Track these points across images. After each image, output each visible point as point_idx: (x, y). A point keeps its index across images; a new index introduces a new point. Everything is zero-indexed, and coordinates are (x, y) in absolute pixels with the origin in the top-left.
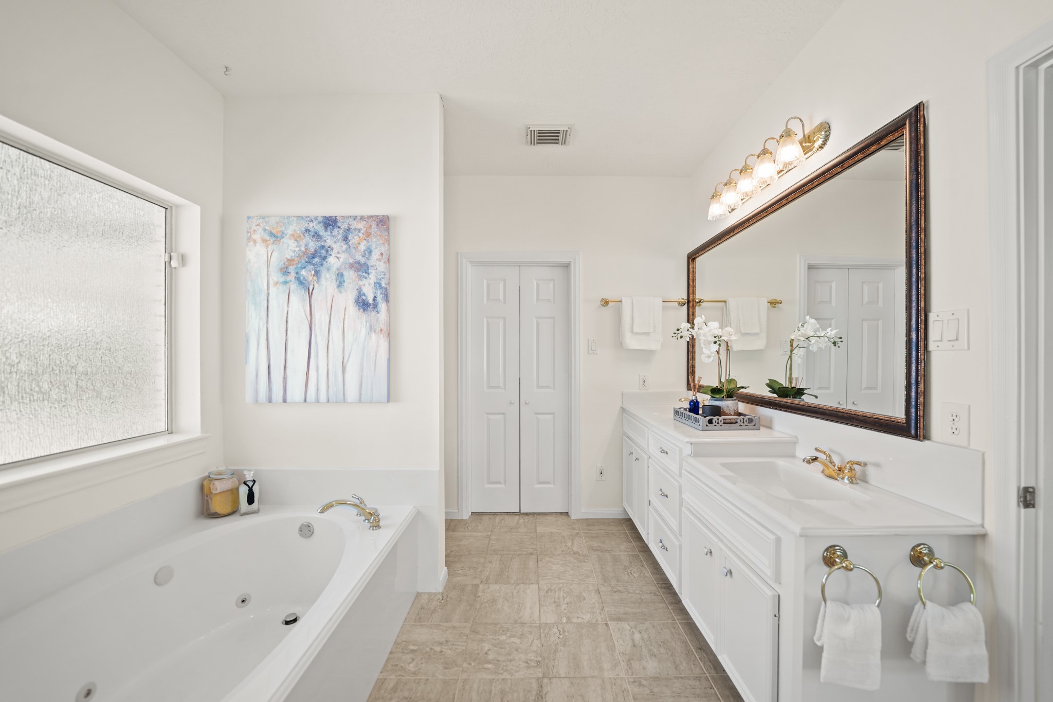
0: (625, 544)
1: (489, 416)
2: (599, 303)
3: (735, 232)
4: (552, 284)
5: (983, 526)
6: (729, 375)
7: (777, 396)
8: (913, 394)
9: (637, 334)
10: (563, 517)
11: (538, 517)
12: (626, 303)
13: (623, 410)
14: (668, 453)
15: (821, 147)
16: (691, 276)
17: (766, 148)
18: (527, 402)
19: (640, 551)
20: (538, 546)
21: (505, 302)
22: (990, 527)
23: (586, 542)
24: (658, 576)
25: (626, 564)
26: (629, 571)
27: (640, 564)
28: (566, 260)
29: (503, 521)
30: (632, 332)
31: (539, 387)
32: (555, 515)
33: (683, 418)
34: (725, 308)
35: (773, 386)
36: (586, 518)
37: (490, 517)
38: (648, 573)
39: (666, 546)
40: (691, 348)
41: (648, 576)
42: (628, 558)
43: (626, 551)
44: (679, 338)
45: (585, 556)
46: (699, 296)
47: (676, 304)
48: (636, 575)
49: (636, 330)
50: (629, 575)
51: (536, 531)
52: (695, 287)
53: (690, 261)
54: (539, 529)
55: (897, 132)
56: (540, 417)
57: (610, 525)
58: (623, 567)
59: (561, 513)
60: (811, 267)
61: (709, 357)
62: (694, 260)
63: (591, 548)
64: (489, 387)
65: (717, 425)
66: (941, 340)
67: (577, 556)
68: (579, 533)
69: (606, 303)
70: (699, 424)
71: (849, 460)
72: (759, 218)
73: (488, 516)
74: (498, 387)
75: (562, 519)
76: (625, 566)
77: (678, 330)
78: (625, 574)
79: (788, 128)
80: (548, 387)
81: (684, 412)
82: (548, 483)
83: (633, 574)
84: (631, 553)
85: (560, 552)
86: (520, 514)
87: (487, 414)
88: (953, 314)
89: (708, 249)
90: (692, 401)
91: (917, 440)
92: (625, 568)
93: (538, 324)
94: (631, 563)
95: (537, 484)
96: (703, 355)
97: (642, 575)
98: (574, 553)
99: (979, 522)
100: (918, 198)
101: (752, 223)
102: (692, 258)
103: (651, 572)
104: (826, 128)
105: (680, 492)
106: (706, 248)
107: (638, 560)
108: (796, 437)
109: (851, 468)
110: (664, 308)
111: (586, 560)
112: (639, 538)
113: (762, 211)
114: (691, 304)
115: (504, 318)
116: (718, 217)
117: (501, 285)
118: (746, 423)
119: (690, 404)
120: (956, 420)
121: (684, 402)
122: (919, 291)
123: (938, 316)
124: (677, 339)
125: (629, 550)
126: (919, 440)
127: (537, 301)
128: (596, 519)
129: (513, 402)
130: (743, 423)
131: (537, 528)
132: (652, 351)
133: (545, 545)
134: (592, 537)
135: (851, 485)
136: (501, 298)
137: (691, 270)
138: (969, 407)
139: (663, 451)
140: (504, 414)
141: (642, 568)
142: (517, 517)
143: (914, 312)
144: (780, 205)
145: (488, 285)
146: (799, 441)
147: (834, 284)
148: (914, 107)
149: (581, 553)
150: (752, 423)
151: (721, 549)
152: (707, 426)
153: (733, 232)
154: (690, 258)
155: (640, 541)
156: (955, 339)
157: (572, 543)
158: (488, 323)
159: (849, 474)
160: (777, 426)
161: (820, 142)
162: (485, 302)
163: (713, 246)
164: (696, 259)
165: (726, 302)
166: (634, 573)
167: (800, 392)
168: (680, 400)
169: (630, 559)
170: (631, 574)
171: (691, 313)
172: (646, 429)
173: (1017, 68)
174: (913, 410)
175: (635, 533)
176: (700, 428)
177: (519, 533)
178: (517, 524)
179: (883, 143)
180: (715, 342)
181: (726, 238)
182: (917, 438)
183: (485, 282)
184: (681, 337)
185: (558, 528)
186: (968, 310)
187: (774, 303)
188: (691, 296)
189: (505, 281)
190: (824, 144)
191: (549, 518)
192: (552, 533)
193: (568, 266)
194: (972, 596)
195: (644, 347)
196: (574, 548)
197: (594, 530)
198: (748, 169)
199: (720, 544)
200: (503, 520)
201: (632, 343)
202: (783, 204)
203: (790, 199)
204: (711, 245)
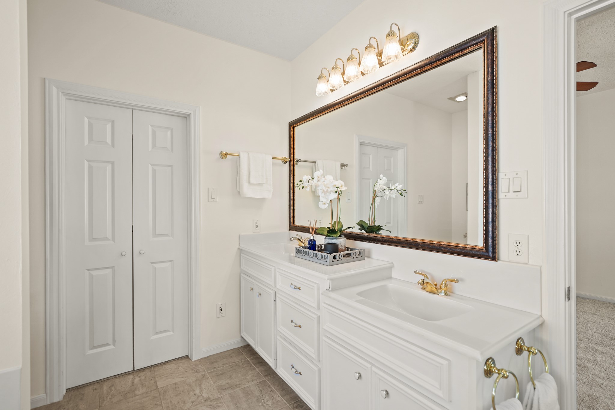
0: (250, 372)
1: (92, 272)
2: (218, 156)
3: (335, 108)
4: (169, 133)
5: (541, 316)
6: (340, 218)
7: (365, 232)
8: (490, 229)
9: (253, 184)
10: (183, 361)
11: (156, 369)
12: (244, 158)
13: (241, 251)
14: (301, 288)
15: (412, 50)
16: (292, 140)
17: (371, 43)
18: (142, 252)
19: (265, 376)
20: (164, 406)
21: (113, 145)
22: (546, 317)
23: (214, 383)
24: (288, 397)
25: (258, 395)
26: (262, 401)
27: (269, 389)
28: (187, 111)
29: (113, 388)
30: (249, 182)
31: (155, 235)
32: (175, 362)
33: (307, 256)
34: (314, 167)
35: (362, 225)
36: (207, 356)
37: (95, 387)
38: (279, 396)
39: (299, 371)
40: (292, 197)
41: (280, 400)
42: (257, 387)
43: (253, 380)
44: (301, 188)
45: (217, 399)
46: (297, 157)
47: (280, 161)
48: (269, 403)
49: (252, 180)
50: (264, 406)
51: (157, 388)
52: (295, 149)
53: (291, 128)
54: (160, 384)
55: (477, 45)
56: (156, 266)
57: (231, 357)
58: (256, 398)
59: (181, 358)
60: (361, 144)
61: (325, 204)
62: (294, 128)
63: (221, 389)
64: (92, 239)
65: (339, 259)
66: (508, 192)
67: (209, 403)
68: (204, 375)
69: (224, 155)
70: (325, 260)
71: (444, 278)
72: (357, 99)
73: (91, 387)
74: (106, 239)
75: (183, 364)
76: (257, 397)
77: (301, 181)
78: (260, 406)
79: (392, 29)
80: (166, 235)
81: (305, 250)
82: (167, 331)
83: (267, 403)
84: (258, 381)
85: (191, 405)
86: (134, 371)
87: (89, 270)
88: (517, 174)
89: (309, 119)
90: (311, 240)
91: (494, 261)
92: (258, 400)
93: (154, 171)
94: (261, 391)
95: (155, 335)
96: (320, 203)
97: (274, 401)
98: (205, 401)
99: (539, 314)
100: (494, 93)
101: (350, 101)
102: (292, 125)
103: (281, 395)
104: (416, 37)
105: (319, 323)
106: (307, 119)
107: (266, 386)
108: (392, 263)
109: (445, 284)
110: (274, 164)
111: (220, 405)
112: (261, 362)
113: (361, 93)
114: (292, 162)
115: (113, 163)
116: (322, 95)
117: (109, 127)
118: (357, 256)
119: (309, 243)
120: (520, 245)
121: (293, 241)
122: (494, 157)
123: (505, 175)
124: (300, 189)
125: (256, 378)
126: (496, 261)
127: (152, 148)
128: (217, 354)
129: (124, 253)
130: (355, 256)
131: (158, 383)
132: (263, 199)
133: (171, 402)
134: (219, 375)
135: (447, 297)
136: (109, 140)
137: (292, 136)
138: (528, 236)
139: (296, 288)
140: (112, 267)
141: (272, 393)
142: (131, 377)
143: (490, 171)
144: (377, 90)
145: (90, 125)
146: (395, 266)
147: (371, 156)
148: (491, 29)
149: (212, 397)
150: (361, 255)
151: (375, 373)
152: (333, 261)
153: (334, 108)
154: (291, 126)
155: (261, 366)
156: (520, 191)
157: (200, 388)
158: (90, 167)
159: (445, 289)
160: (374, 255)
161: (411, 47)
162: (86, 142)
163: (314, 117)
164: (296, 128)
165: (315, 163)
166: (268, 401)
167: (379, 228)
168: (290, 239)
169: (259, 387)
170: (265, 403)
171: (292, 170)
172: (273, 268)
173: (565, 12)
174: (490, 240)
175: (255, 358)
176: (328, 263)
177: (137, 397)
178: (133, 385)
179: (465, 52)
180: (336, 192)
181: (326, 112)
182: (494, 259)
183: (86, 120)
184: (303, 188)
185: (182, 376)
186: (527, 171)
187: (343, 166)
188: (292, 156)
189: (113, 122)
190: (414, 48)
191: (168, 367)
192: (175, 384)
193: (186, 118)
194: (546, 368)
195: (258, 196)
196: (203, 395)
197: (218, 367)
198: (354, 58)
199: (374, 369)
200: (113, 385)
201: (248, 191)
202: (379, 90)
203: (385, 86)
204: (312, 116)
